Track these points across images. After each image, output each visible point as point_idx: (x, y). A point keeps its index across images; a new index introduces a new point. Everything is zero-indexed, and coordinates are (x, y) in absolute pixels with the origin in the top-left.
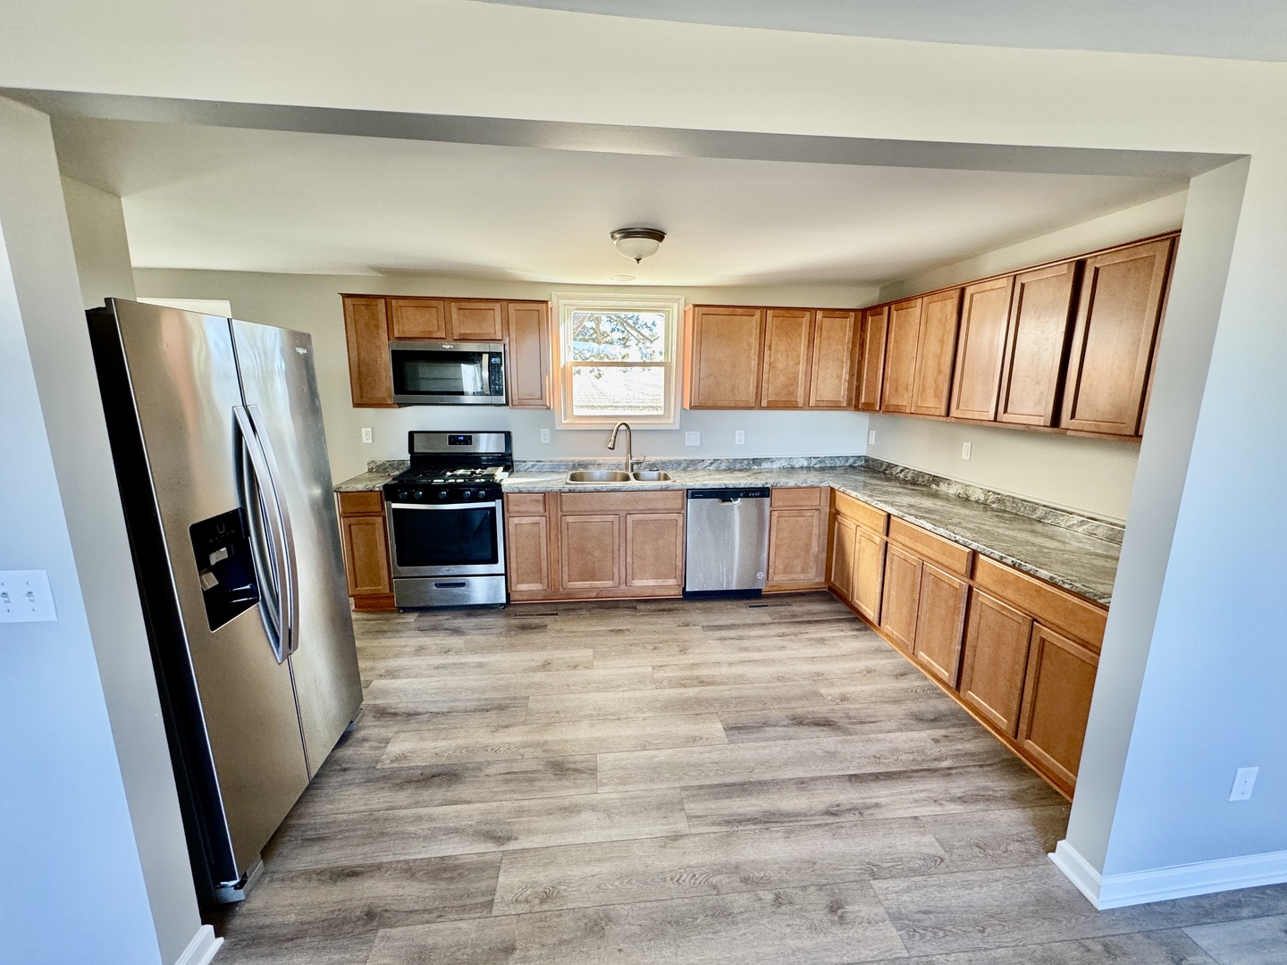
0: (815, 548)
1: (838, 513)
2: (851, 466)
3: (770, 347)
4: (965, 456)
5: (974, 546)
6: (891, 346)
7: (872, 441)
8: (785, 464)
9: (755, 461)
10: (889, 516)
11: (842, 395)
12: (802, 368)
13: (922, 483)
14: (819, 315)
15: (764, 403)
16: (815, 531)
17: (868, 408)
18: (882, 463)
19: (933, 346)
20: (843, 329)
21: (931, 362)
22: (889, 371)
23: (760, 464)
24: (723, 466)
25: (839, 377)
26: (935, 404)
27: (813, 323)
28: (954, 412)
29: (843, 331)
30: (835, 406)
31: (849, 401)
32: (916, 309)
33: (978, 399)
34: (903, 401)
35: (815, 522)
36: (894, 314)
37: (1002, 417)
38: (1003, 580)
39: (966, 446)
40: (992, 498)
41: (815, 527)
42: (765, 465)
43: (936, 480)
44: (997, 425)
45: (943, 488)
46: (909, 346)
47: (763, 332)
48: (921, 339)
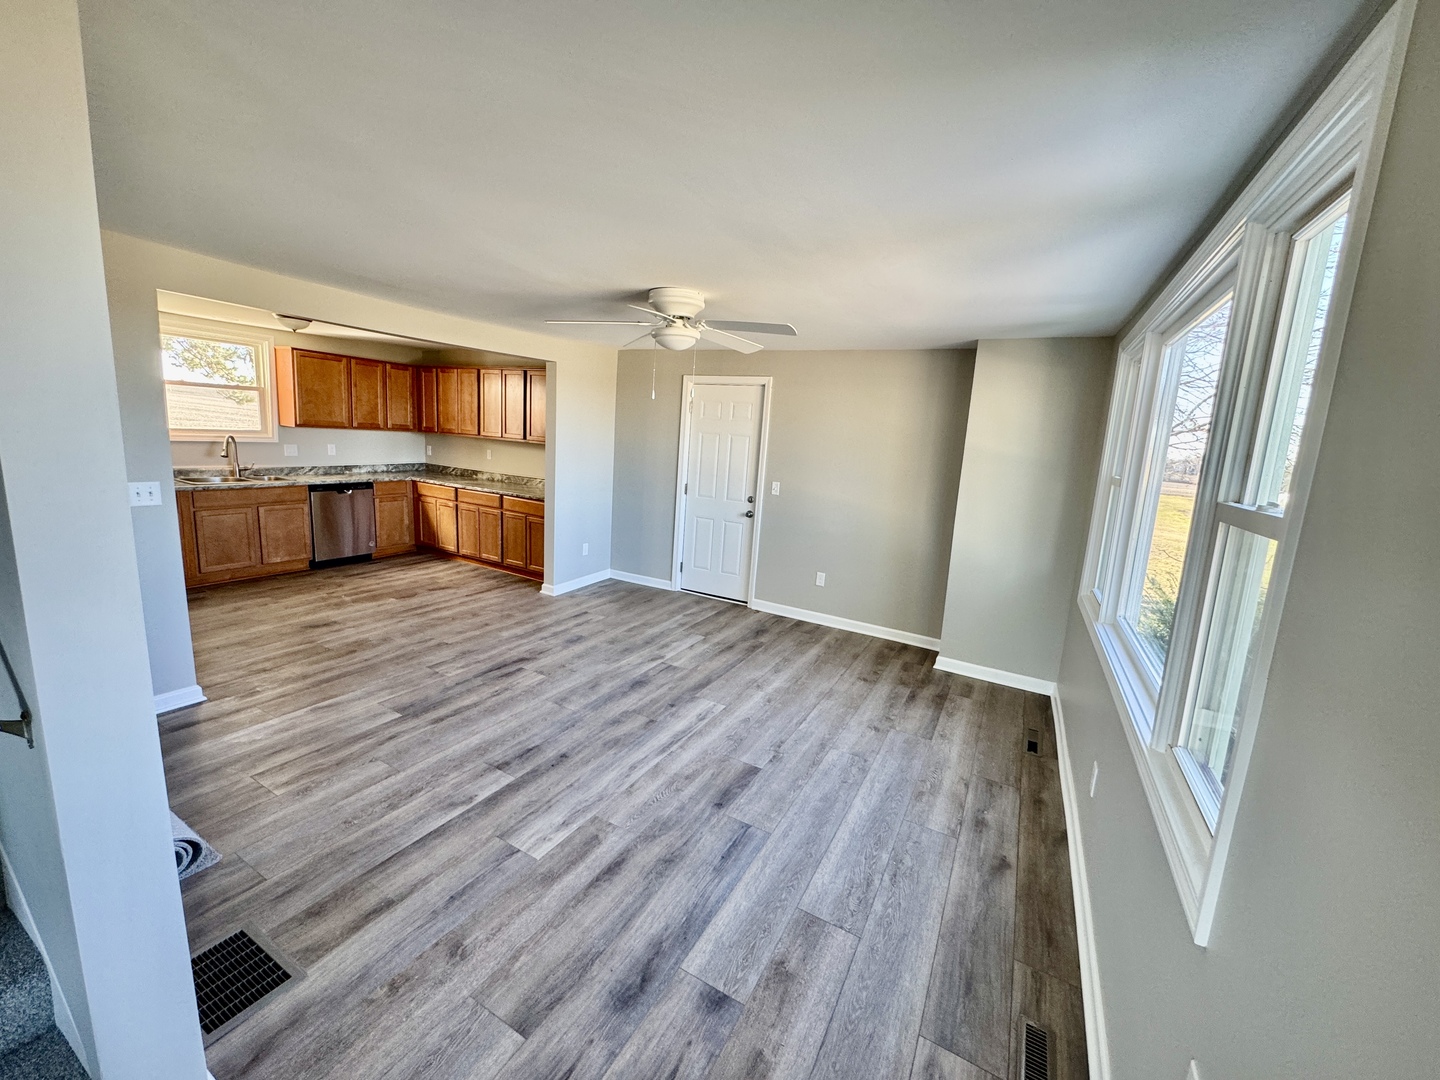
0: (406, 522)
1: (420, 495)
2: (417, 470)
3: (356, 386)
4: (489, 457)
5: (501, 492)
6: (441, 393)
7: (430, 453)
8: (370, 469)
9: (347, 468)
10: (456, 489)
11: (409, 421)
12: (380, 401)
13: (468, 475)
14: (388, 367)
15: (355, 424)
16: (406, 510)
17: (429, 431)
18: (439, 466)
19: (466, 397)
20: (405, 377)
21: (467, 406)
22: (441, 408)
23: (350, 470)
24: (321, 472)
25: (406, 409)
26: (472, 429)
27: (384, 371)
28: (482, 433)
29: (406, 377)
30: (403, 428)
31: (414, 425)
32: (454, 375)
33: (492, 428)
34: (453, 426)
35: (405, 504)
36: (441, 374)
37: (504, 435)
38: (514, 503)
39: (489, 451)
40: (505, 477)
41: (405, 506)
42: (355, 471)
43: (475, 472)
44: (502, 441)
45: (480, 476)
46: (453, 394)
47: (349, 373)
48: (460, 392)
